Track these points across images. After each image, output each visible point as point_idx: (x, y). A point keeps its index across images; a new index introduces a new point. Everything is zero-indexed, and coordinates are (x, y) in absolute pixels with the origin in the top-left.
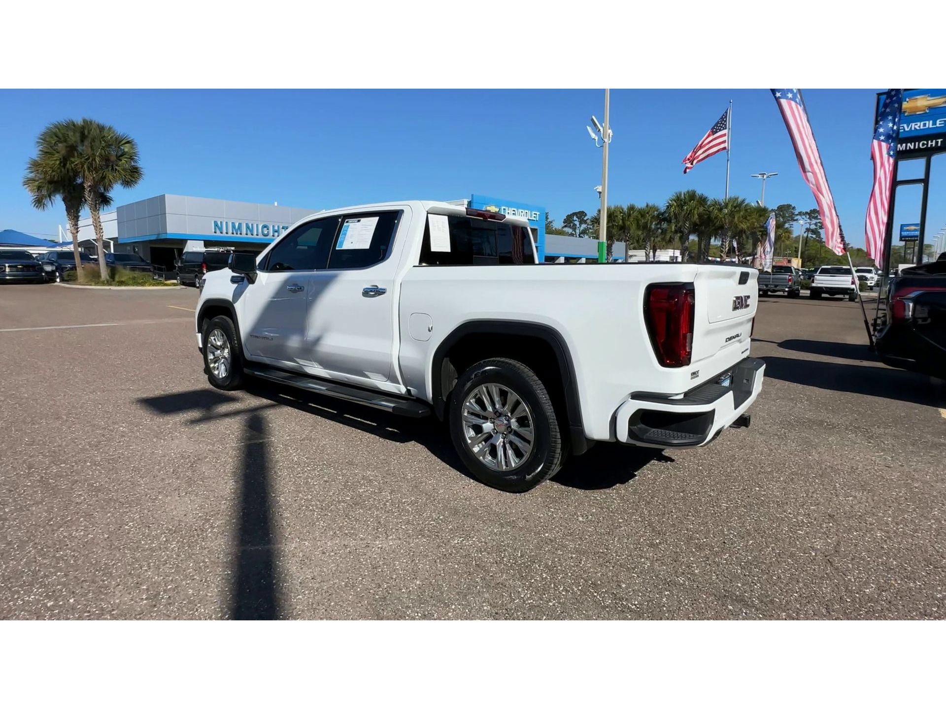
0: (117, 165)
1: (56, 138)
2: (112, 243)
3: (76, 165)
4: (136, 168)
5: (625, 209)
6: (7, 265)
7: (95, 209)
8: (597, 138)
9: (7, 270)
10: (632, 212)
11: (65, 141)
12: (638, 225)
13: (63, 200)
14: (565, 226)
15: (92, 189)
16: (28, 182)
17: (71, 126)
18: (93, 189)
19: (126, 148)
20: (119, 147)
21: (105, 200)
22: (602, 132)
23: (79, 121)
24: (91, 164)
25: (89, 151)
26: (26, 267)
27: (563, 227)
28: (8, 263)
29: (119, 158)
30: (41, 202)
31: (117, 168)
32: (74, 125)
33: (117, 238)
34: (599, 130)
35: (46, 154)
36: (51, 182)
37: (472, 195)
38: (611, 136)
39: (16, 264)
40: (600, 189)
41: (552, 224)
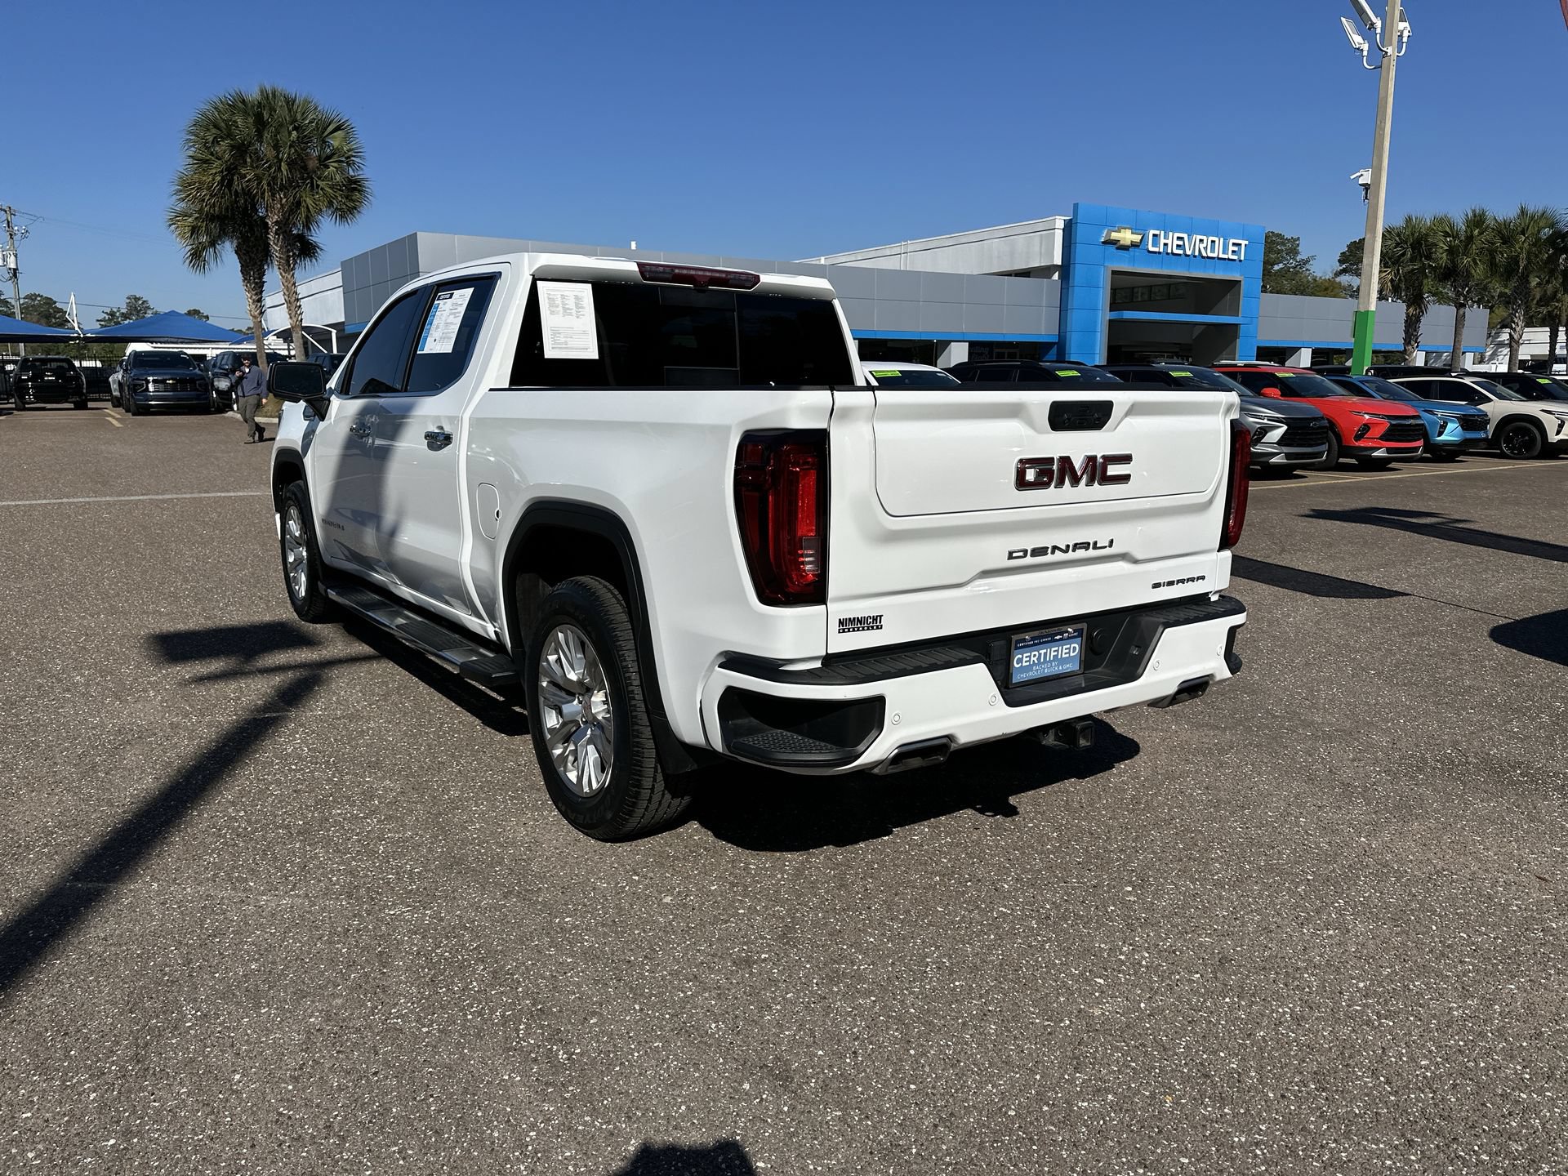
0: (319, 178)
1: (214, 131)
2: (334, 332)
3: (249, 181)
4: (356, 182)
5: (1461, 225)
6: (151, 379)
7: (287, 267)
8: (1365, 47)
9: (151, 387)
10: (1476, 232)
11: (230, 135)
12: (1493, 265)
13: (236, 252)
14: (1344, 271)
15: (280, 228)
16: (177, 218)
17: (239, 105)
18: (284, 227)
19: (335, 141)
20: (324, 142)
21: (307, 250)
22: (1378, 31)
23: (253, 94)
24: (274, 178)
25: (271, 153)
26: (181, 382)
27: (1338, 274)
28: (152, 375)
29: (323, 161)
30: (200, 256)
31: (319, 182)
32: (243, 102)
33: (343, 323)
34: (1372, 24)
35: (202, 163)
36: (211, 218)
37: (1076, 206)
38: (1405, 39)
39: (165, 377)
40: (1366, 178)
41: (1307, 266)
